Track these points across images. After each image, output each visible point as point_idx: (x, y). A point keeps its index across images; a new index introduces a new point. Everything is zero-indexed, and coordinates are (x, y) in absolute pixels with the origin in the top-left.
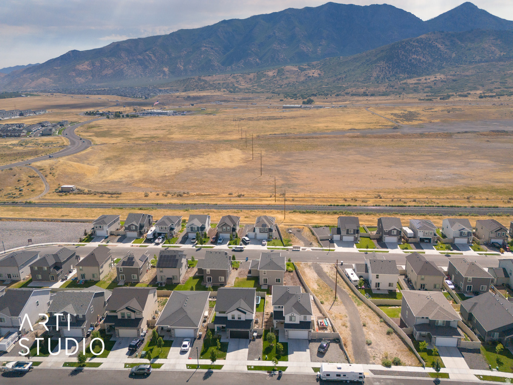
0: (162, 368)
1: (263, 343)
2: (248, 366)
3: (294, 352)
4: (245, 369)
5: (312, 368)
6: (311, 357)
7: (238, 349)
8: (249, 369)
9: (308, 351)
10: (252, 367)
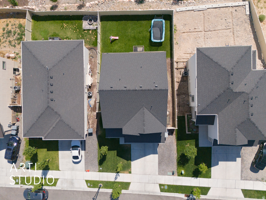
0: (59, 186)
1: (177, 145)
2: (160, 185)
3: (220, 162)
4: (157, 191)
5: (242, 190)
6: (242, 171)
7: (145, 155)
8: (162, 190)
9: (239, 160)
10: (166, 188)
